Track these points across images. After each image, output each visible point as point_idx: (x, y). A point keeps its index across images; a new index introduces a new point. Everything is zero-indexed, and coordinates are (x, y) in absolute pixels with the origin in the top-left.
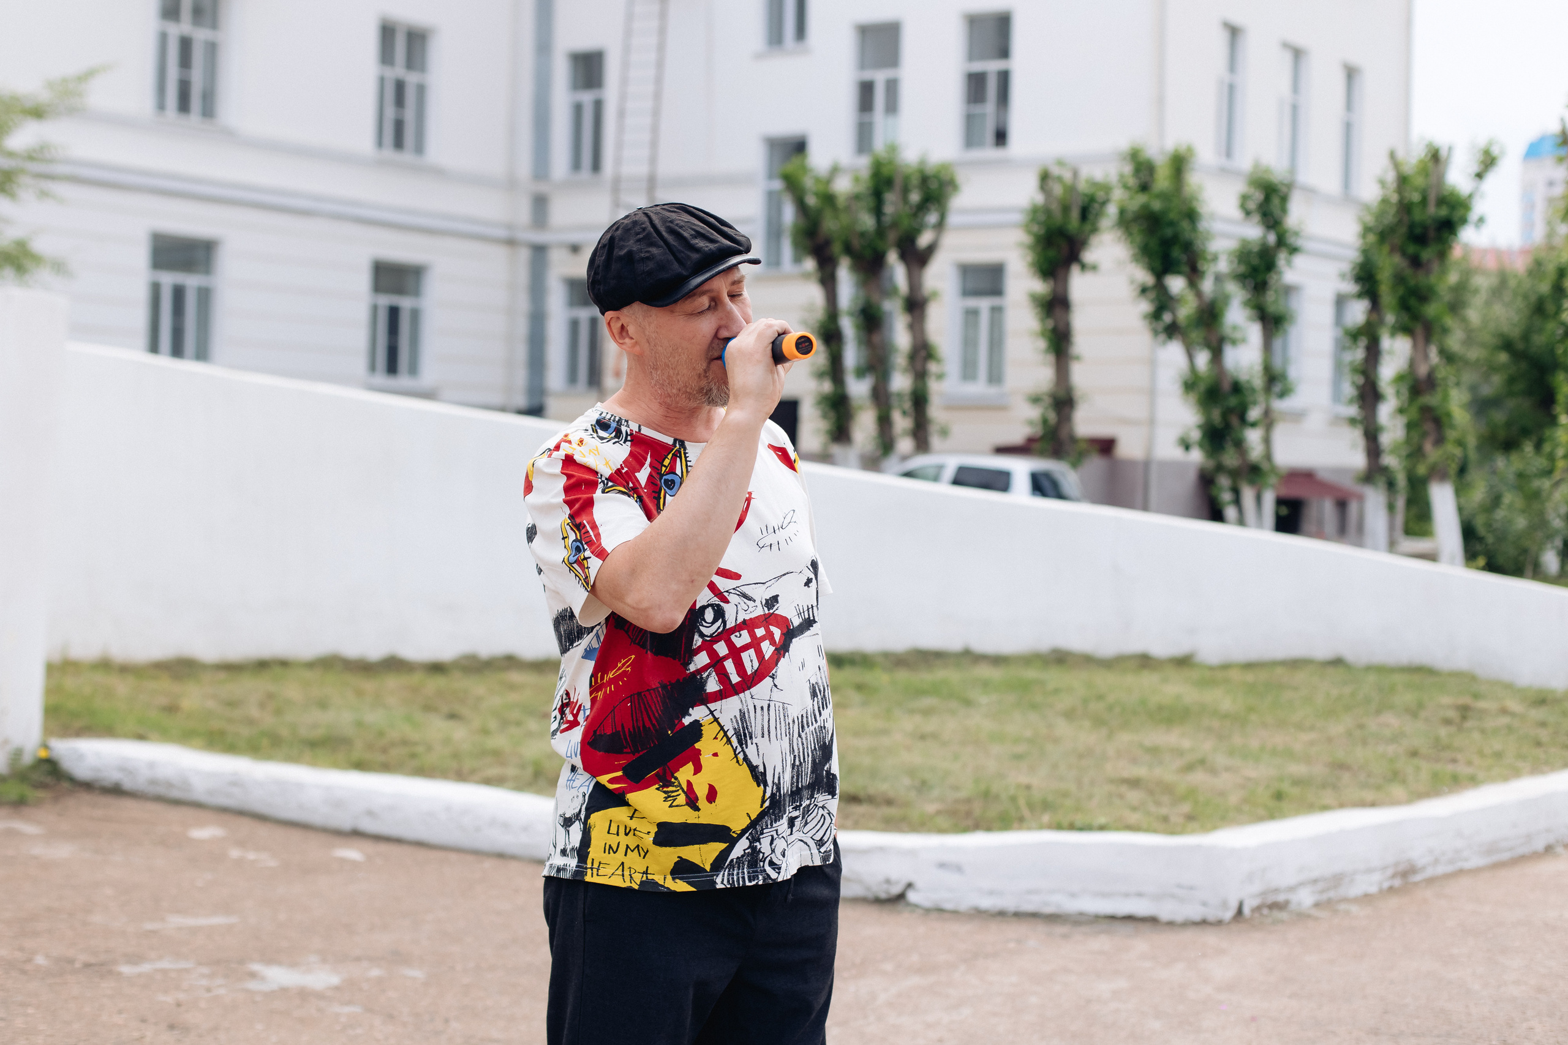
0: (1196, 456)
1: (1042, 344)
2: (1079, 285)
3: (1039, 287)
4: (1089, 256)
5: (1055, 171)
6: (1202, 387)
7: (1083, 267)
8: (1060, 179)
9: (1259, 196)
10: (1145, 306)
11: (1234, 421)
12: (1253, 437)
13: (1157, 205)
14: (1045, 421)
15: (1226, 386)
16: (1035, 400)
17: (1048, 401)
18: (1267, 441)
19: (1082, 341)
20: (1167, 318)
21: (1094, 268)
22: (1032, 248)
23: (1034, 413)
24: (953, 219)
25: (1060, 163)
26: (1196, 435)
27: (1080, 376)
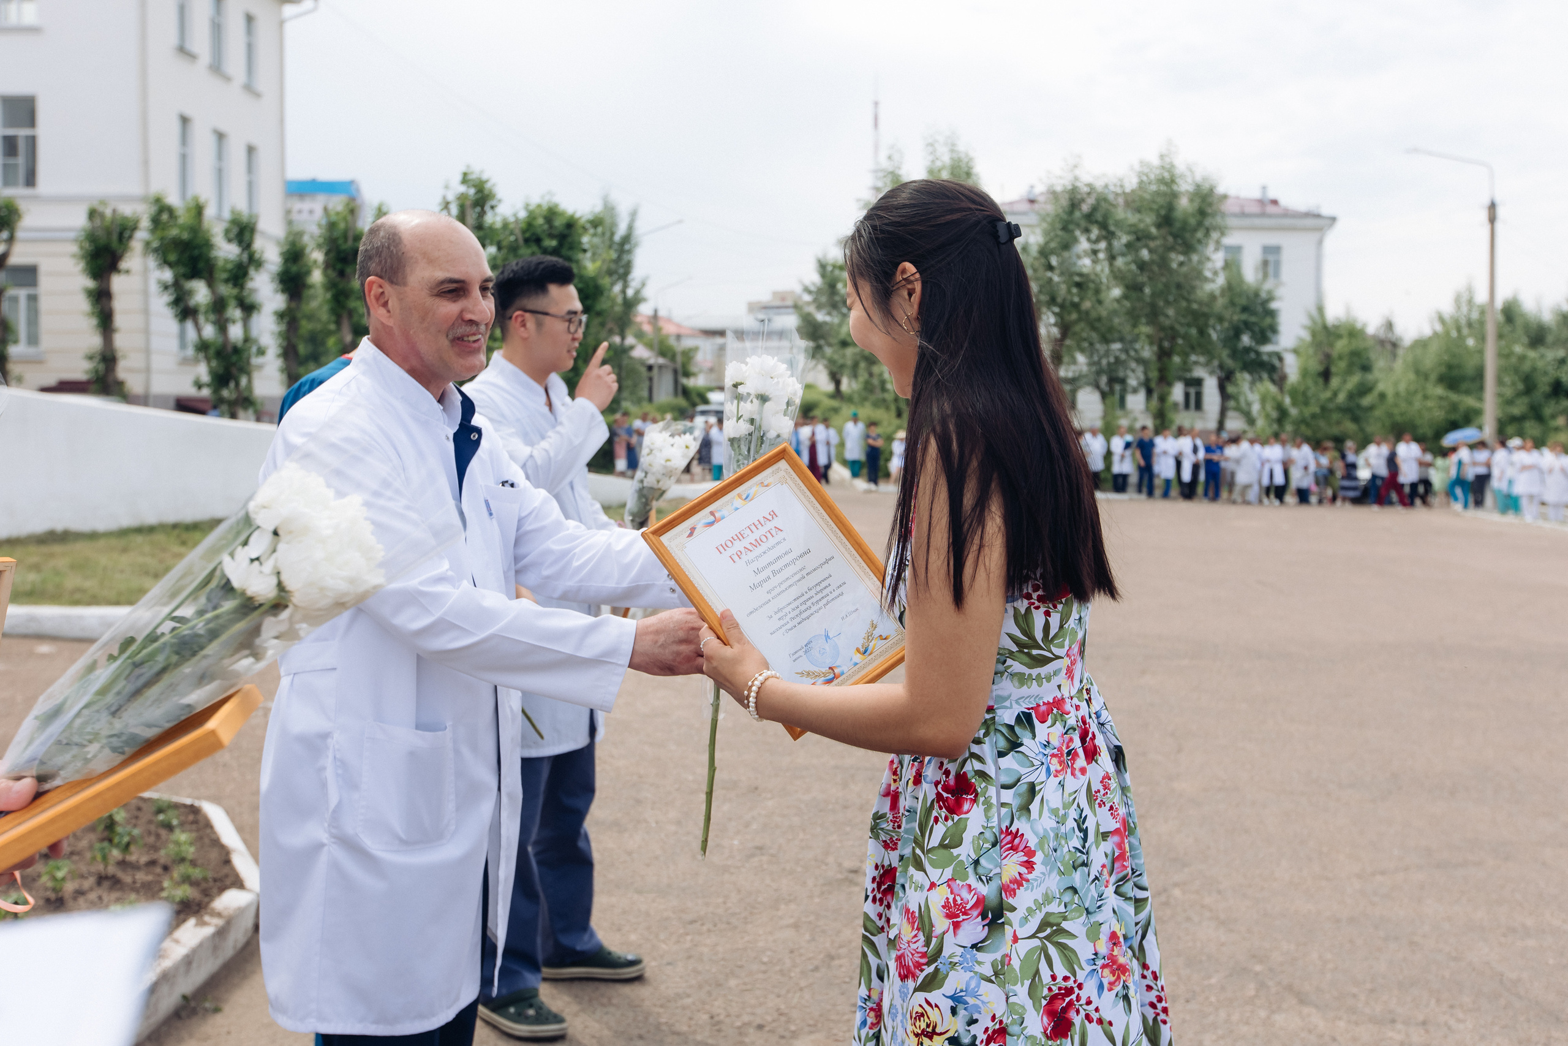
0: (206, 392)
1: (94, 321)
2: (118, 283)
3: (90, 284)
4: (123, 265)
5: (101, 209)
6: (212, 351)
7: (118, 271)
8: (102, 216)
9: (235, 230)
10: (167, 298)
11: (234, 371)
12: (244, 381)
13: (185, 236)
14: (97, 371)
15: (229, 349)
16: (90, 358)
17: (98, 358)
18: (250, 381)
19: (120, 320)
20: (182, 305)
21: (127, 272)
22: (83, 257)
23: (87, 365)
24: (20, 234)
25: (103, 202)
26: (205, 378)
27: (120, 341)
